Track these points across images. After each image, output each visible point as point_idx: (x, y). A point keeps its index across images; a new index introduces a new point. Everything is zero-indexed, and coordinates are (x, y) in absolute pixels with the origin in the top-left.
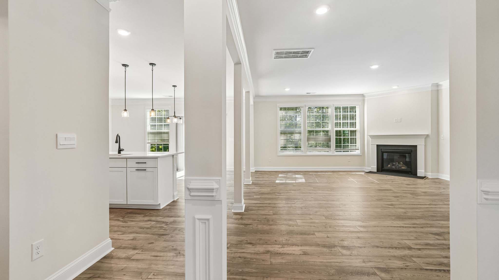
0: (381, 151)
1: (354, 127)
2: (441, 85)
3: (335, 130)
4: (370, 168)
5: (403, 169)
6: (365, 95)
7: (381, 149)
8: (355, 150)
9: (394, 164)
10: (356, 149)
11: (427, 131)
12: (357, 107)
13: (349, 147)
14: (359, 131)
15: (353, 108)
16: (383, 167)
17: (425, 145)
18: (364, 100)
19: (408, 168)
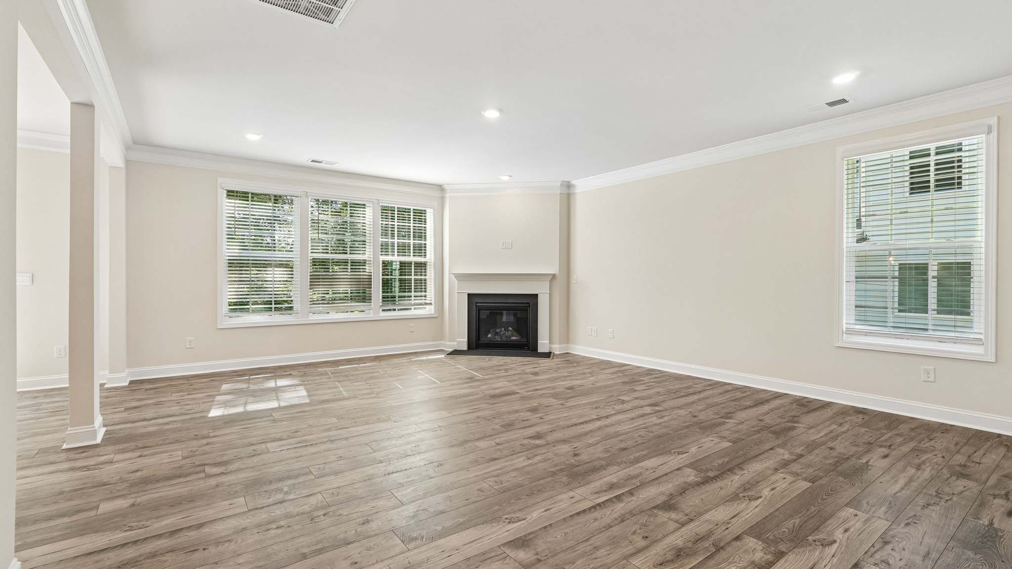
0: (476, 306)
1: (423, 254)
2: (574, 186)
3: (381, 260)
4: (456, 343)
5: (514, 341)
6: (446, 187)
7: (476, 303)
8: (423, 305)
9: (498, 330)
10: (426, 304)
11: (553, 268)
12: (428, 210)
13: (411, 298)
14: (432, 264)
15: (422, 213)
16: (479, 340)
17: (550, 294)
18: (443, 199)
19: (522, 337)
